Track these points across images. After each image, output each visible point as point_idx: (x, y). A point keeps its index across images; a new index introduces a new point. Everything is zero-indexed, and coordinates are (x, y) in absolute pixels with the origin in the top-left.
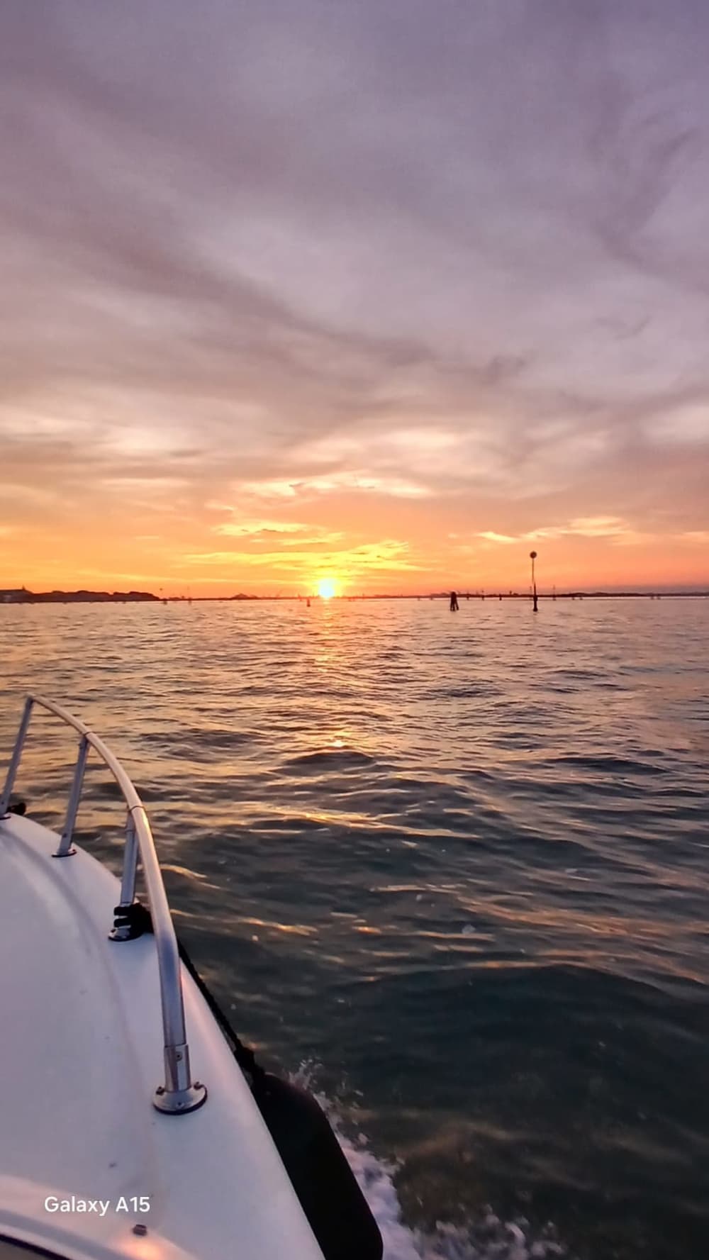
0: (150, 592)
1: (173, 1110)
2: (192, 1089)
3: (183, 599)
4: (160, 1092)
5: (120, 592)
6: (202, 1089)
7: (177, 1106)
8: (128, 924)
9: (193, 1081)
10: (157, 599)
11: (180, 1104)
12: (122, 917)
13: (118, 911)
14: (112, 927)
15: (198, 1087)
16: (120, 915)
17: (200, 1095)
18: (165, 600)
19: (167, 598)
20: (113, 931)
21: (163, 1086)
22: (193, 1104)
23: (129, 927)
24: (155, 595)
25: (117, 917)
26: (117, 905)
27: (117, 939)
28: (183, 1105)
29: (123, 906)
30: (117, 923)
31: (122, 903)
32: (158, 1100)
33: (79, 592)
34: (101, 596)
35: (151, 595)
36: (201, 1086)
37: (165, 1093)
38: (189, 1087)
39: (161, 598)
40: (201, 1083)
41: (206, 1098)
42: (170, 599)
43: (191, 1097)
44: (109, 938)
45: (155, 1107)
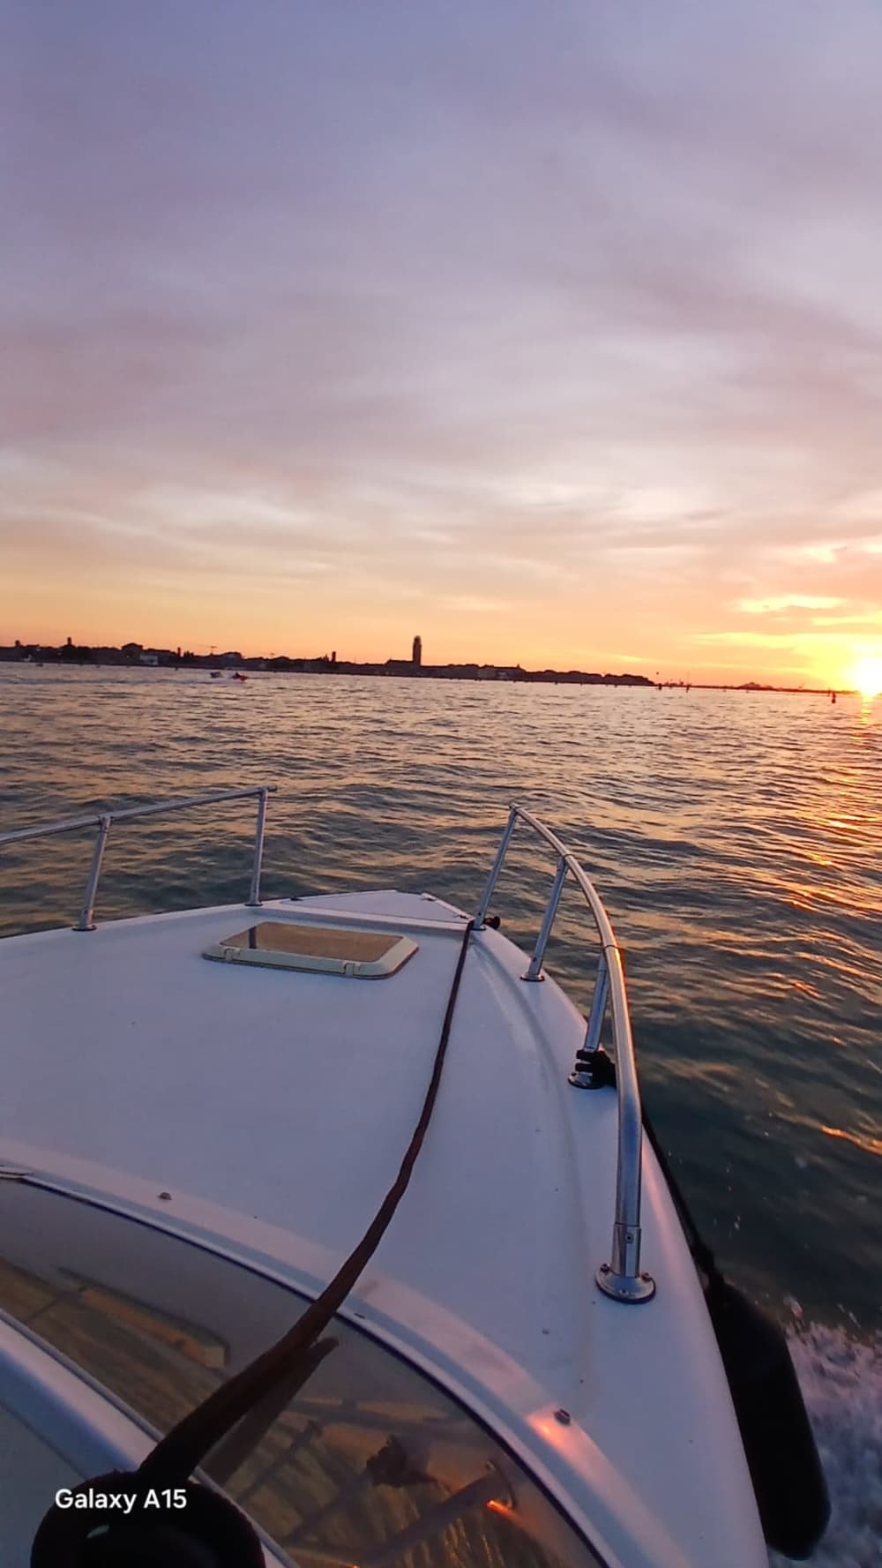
0: (645, 676)
1: (616, 1295)
2: (639, 1279)
3: (681, 685)
4: (605, 1270)
5: (613, 674)
6: (651, 1283)
7: (621, 1292)
8: (589, 1071)
9: (642, 1271)
10: (651, 684)
11: (624, 1291)
12: (584, 1062)
13: (580, 1054)
14: (574, 1070)
15: (646, 1278)
16: (582, 1059)
17: (647, 1289)
18: (660, 686)
19: (663, 683)
20: (574, 1075)
21: (609, 1265)
22: (639, 1296)
23: (591, 1074)
24: (650, 679)
25: (579, 1061)
26: (581, 1048)
27: (576, 1085)
28: (627, 1293)
29: (586, 1050)
30: (579, 1067)
31: (585, 1046)
32: (601, 1278)
33: (571, 672)
34: (593, 677)
35: (646, 679)
36: (651, 1279)
37: (610, 1274)
38: (637, 1275)
39: (656, 683)
40: (651, 1275)
41: (653, 1294)
42: (666, 685)
43: (638, 1290)
44: (569, 1081)
45: (598, 1285)
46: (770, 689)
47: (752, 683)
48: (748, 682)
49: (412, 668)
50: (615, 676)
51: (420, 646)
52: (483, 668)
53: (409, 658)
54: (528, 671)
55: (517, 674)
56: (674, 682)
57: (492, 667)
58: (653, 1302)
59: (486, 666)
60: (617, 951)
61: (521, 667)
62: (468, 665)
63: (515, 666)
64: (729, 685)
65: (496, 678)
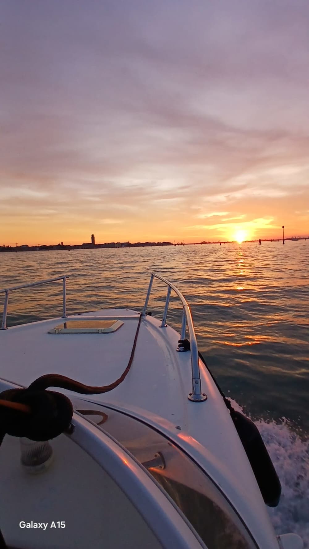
0: (170, 242)
2: (202, 395)
3: (182, 244)
4: (190, 395)
5: (160, 242)
6: (206, 396)
7: (196, 399)
8: (182, 346)
9: (202, 393)
10: (172, 244)
11: (197, 399)
12: (181, 344)
13: (179, 342)
14: (178, 347)
15: (204, 395)
16: (180, 343)
17: (205, 397)
18: (175, 245)
19: (176, 244)
20: (178, 349)
21: (192, 393)
22: (202, 399)
24: (172, 243)
25: (179, 344)
26: (179, 340)
27: (179, 351)
28: (198, 399)
29: (181, 340)
30: (179, 346)
31: (181, 339)
32: (189, 397)
33: (146, 243)
34: (153, 244)
35: (170, 243)
37: (192, 395)
38: (201, 394)
40: (205, 394)
41: (206, 399)
42: (177, 244)
43: (201, 397)
44: (177, 351)
45: (189, 399)
46: (210, 243)
47: (204, 241)
48: (203, 241)
49: (92, 245)
50: (160, 243)
51: (94, 238)
52: (116, 243)
53: (91, 242)
54: (132, 243)
55: (128, 245)
56: (179, 243)
57: (119, 243)
58: (207, 401)
59: (118, 243)
60: (188, 306)
61: (129, 242)
62: (111, 243)
63: (127, 242)
64: (197, 243)
65: (121, 247)
